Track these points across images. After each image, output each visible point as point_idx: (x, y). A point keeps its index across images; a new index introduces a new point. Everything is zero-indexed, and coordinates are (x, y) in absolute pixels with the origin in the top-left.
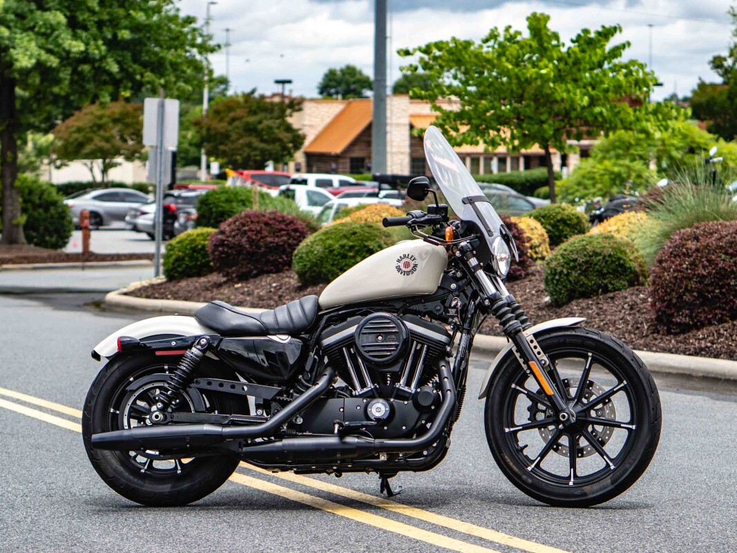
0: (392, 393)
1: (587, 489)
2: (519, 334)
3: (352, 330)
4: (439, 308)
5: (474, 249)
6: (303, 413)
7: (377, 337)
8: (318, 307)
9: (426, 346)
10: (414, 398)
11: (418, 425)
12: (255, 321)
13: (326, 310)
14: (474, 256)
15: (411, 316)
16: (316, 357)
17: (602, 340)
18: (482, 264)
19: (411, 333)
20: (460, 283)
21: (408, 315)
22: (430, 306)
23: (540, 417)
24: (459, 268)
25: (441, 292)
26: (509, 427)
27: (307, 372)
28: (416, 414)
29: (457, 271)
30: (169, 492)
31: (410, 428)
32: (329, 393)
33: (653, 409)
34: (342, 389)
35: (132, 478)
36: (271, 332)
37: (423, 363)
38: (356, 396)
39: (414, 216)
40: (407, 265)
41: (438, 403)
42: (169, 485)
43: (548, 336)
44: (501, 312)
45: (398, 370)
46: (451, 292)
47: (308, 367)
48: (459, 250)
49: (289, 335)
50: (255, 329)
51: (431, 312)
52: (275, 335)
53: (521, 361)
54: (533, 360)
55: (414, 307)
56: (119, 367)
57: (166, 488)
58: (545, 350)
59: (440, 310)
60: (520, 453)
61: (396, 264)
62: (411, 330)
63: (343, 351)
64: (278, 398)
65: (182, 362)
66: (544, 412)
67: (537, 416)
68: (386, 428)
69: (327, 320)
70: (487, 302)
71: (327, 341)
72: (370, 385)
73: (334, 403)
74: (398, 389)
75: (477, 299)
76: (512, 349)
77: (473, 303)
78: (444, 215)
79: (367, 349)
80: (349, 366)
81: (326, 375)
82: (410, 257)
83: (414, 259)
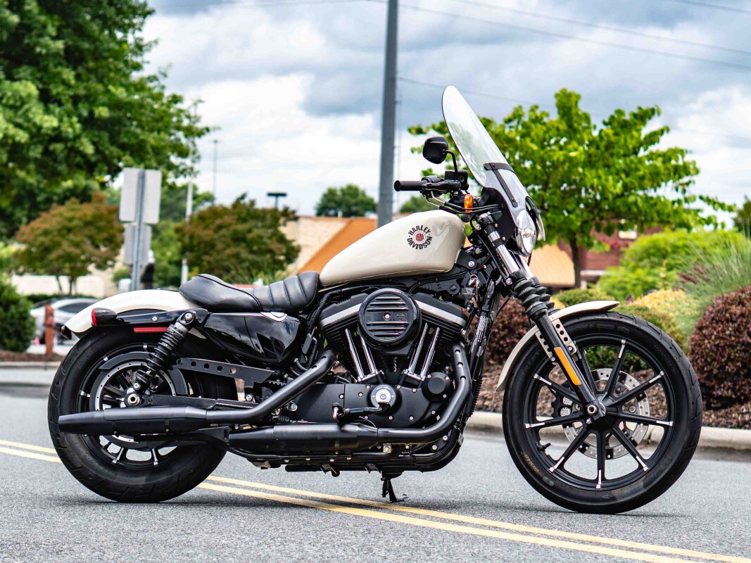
0: (399, 380)
1: (616, 493)
2: (544, 317)
3: (356, 308)
4: (454, 287)
5: (495, 221)
6: (298, 398)
7: (384, 315)
8: (319, 284)
9: (438, 329)
10: (424, 386)
11: (428, 416)
12: (247, 296)
13: (327, 287)
14: (496, 229)
15: (423, 294)
16: (314, 338)
17: (637, 325)
18: (504, 238)
19: (422, 313)
20: (479, 261)
21: (420, 294)
22: (445, 285)
23: (565, 412)
24: (478, 245)
25: (458, 270)
26: (529, 423)
27: (304, 355)
28: (425, 403)
29: (476, 248)
30: (144, 485)
31: (418, 419)
32: (327, 378)
33: (693, 403)
34: (343, 375)
35: (102, 468)
36: (265, 309)
37: (435, 348)
38: (358, 383)
39: (430, 180)
40: (420, 237)
41: (451, 391)
42: (144, 478)
43: (576, 321)
44: (524, 291)
45: (406, 353)
46: (469, 270)
47: (305, 349)
48: (480, 223)
49: (285, 312)
50: (247, 304)
51: (445, 292)
52: (270, 312)
53: (546, 348)
54: (559, 346)
55: (427, 286)
56: (91, 345)
57: (140, 481)
58: (573, 335)
59: (455, 290)
60: (542, 452)
61: (408, 236)
62: (422, 310)
63: (345, 334)
64: (270, 382)
65: (164, 338)
66: (570, 407)
67: (562, 412)
68: (391, 418)
69: (328, 298)
70: (509, 281)
71: (327, 321)
72: (374, 372)
73: (333, 389)
74: (406, 376)
75: (497, 279)
76: (536, 334)
77: (493, 283)
78: (463, 181)
79: (371, 328)
80: (352, 349)
81: (325, 357)
82: (423, 229)
83: (429, 231)
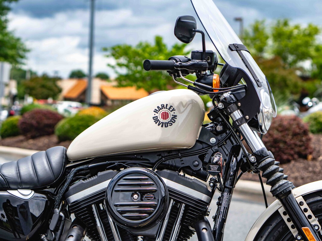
2: (290, 196)
3: (105, 184)
4: (196, 162)
5: (238, 101)
7: (132, 196)
8: (66, 159)
9: (183, 205)
13: (74, 162)
14: (239, 108)
15: (169, 171)
18: (247, 117)
20: (219, 137)
21: (165, 170)
22: (188, 161)
24: (219, 122)
25: (200, 146)
27: (51, 231)
29: (216, 125)
36: (12, 186)
37: (181, 224)
39: (178, 60)
40: (165, 116)
46: (210, 146)
47: (52, 226)
48: (222, 102)
49: (32, 190)
51: (189, 167)
52: (16, 189)
53: (289, 225)
55: (170, 162)
58: (316, 213)
59: (198, 165)
61: (153, 114)
62: (168, 187)
63: (92, 208)
69: (75, 174)
70: (252, 159)
71: (74, 198)
75: (238, 155)
76: (279, 210)
77: (235, 159)
78: (209, 61)
79: (120, 209)
80: (99, 224)
81: (72, 236)
82: (168, 107)
83: (174, 110)
